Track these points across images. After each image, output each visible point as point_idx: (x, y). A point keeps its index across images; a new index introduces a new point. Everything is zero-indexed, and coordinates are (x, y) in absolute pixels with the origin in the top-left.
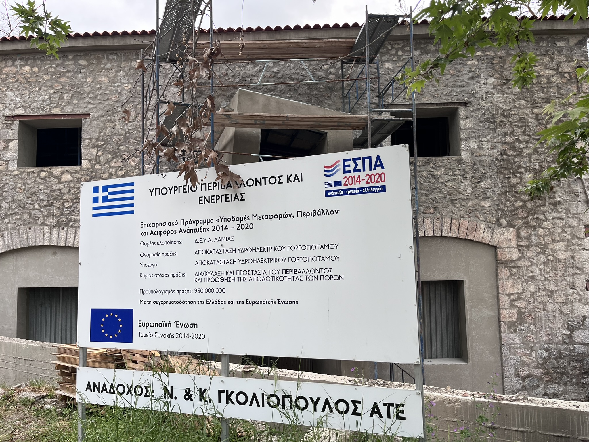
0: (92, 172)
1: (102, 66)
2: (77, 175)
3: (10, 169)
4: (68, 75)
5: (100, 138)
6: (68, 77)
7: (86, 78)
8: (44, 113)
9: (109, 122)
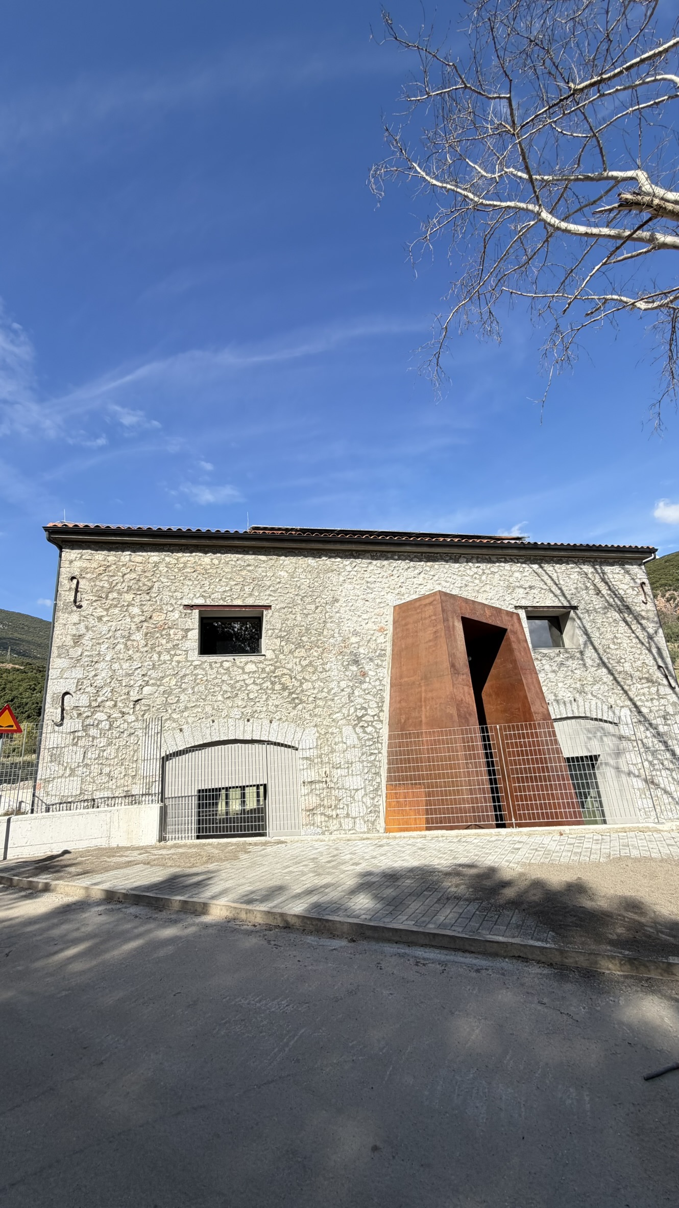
0: (276, 662)
1: (281, 562)
2: (261, 665)
3: (190, 659)
4: (248, 568)
5: (283, 629)
6: (249, 571)
7: (266, 573)
8: (225, 604)
9: (290, 614)
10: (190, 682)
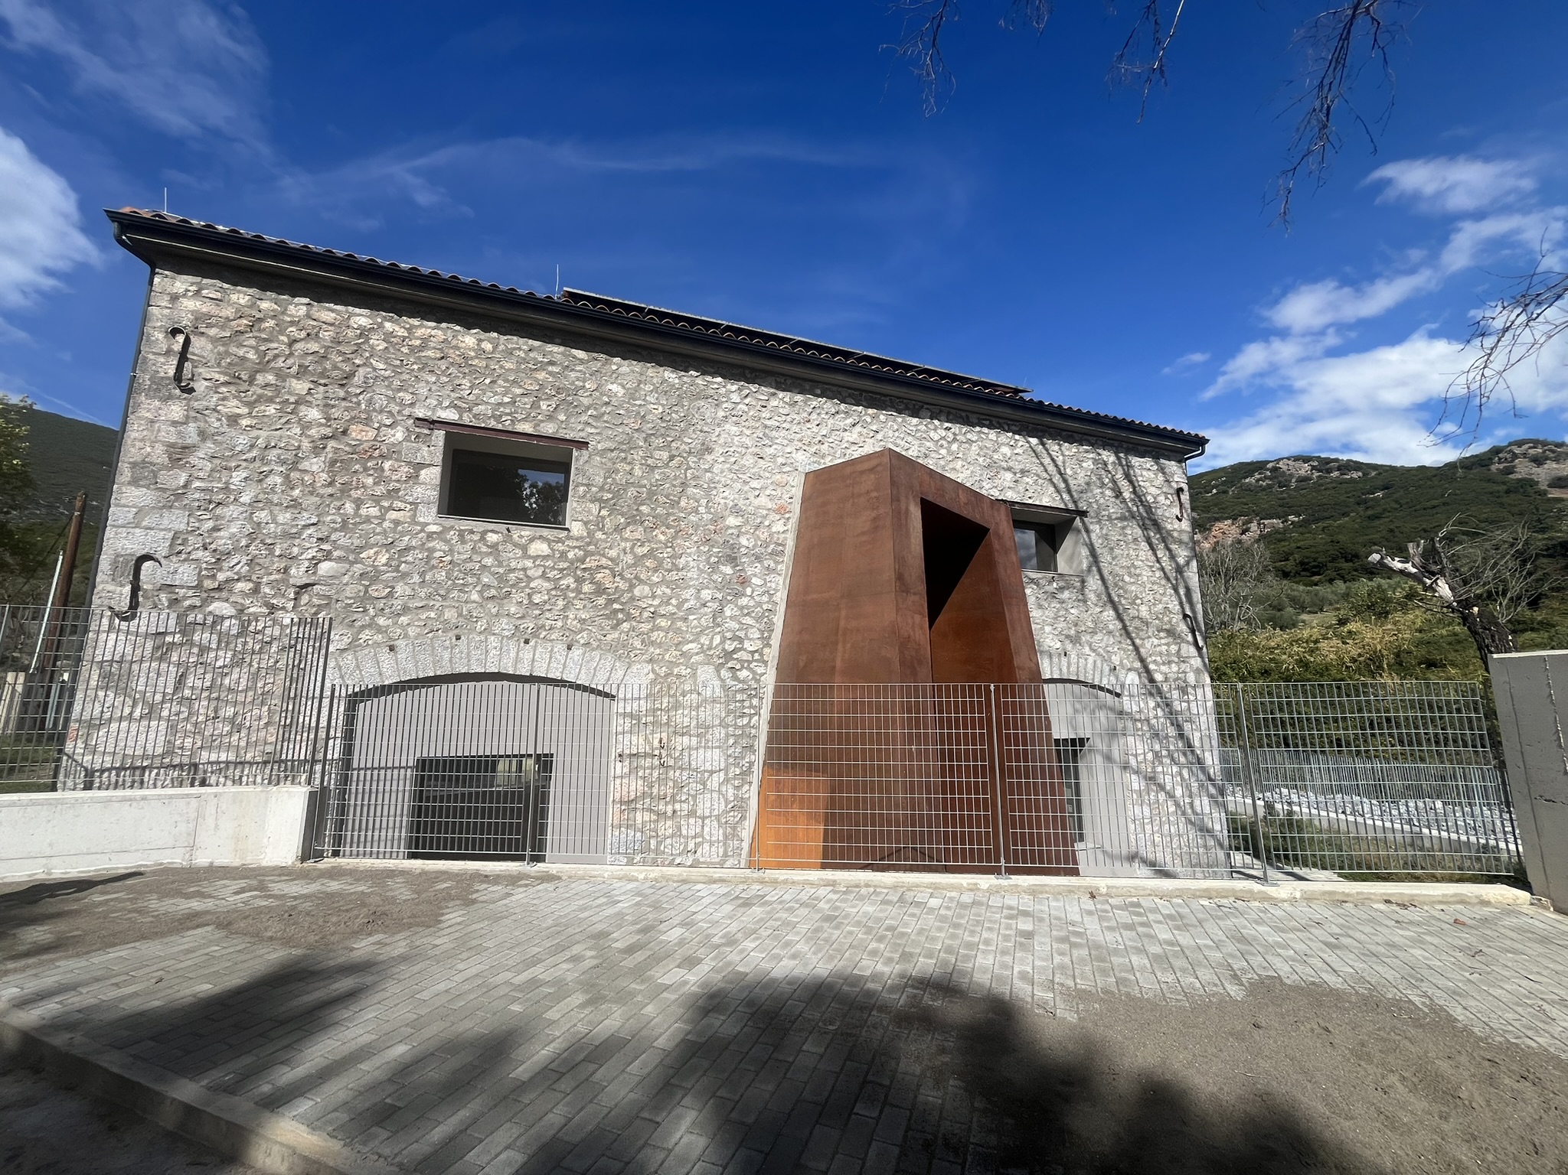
0: (589, 544)
1: (614, 367)
2: (560, 547)
3: (421, 520)
4: (550, 368)
5: (607, 487)
6: (550, 373)
7: (584, 382)
8: (500, 427)
9: (621, 462)
10: (417, 562)
